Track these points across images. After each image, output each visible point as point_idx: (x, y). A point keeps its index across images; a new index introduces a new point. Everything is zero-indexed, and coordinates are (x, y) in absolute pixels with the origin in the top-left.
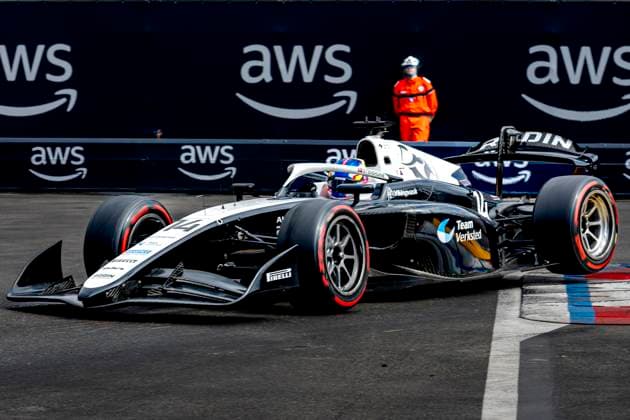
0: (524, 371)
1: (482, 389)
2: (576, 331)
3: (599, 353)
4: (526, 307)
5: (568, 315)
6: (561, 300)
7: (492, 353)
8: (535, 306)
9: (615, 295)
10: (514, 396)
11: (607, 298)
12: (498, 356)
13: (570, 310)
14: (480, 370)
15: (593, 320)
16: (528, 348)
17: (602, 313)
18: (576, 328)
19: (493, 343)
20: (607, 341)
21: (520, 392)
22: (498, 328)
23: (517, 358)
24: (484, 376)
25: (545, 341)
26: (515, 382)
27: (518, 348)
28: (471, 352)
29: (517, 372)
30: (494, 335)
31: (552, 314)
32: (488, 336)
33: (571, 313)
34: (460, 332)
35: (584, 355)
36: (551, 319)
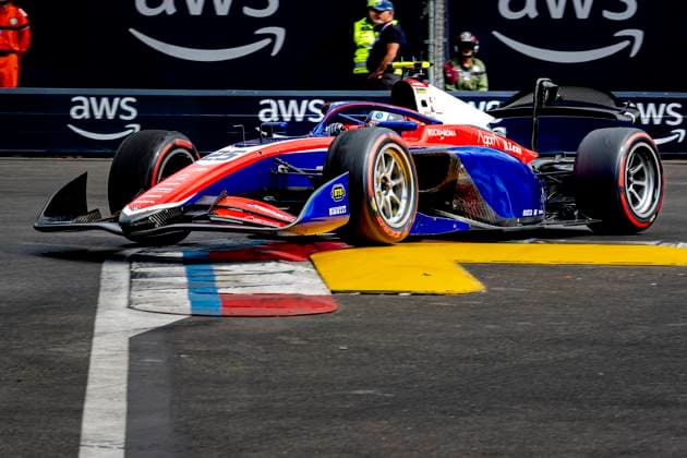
0: (134, 375)
1: (81, 397)
2: (197, 324)
3: (226, 353)
4: (135, 295)
5: (188, 304)
6: (180, 286)
7: (95, 353)
8: (146, 294)
9: (246, 280)
10: (122, 405)
11: (237, 283)
12: (101, 356)
13: (190, 298)
14: (78, 373)
15: (220, 311)
16: (139, 345)
17: (230, 301)
18: (198, 321)
19: (95, 340)
20: (236, 337)
21: (129, 401)
22: (101, 321)
23: (124, 358)
24: (83, 382)
25: (160, 336)
26: (123, 388)
27: (125, 346)
28: (69, 351)
29: (125, 376)
30: (96, 331)
31: (169, 303)
32: (88, 331)
33: (193, 303)
34: (54, 327)
35: (208, 354)
36: (167, 309)
